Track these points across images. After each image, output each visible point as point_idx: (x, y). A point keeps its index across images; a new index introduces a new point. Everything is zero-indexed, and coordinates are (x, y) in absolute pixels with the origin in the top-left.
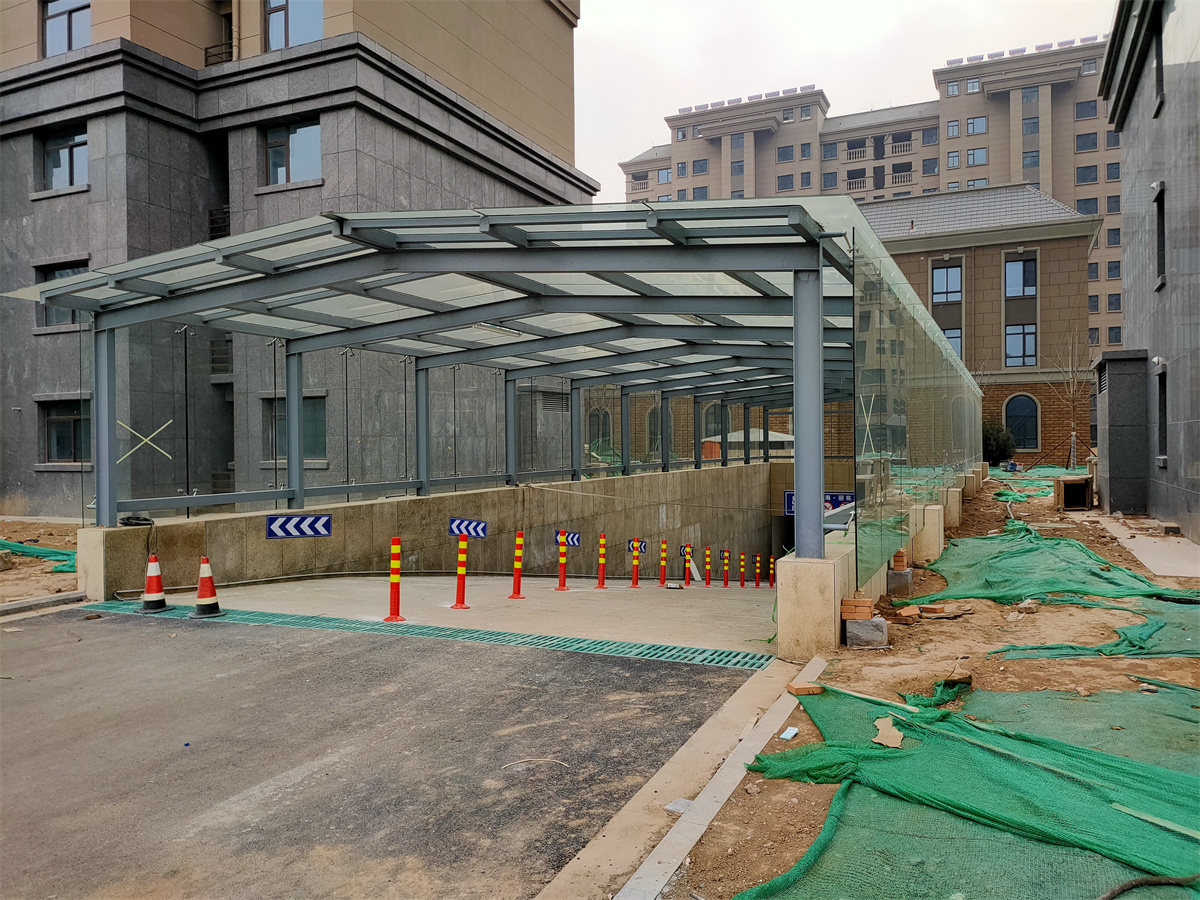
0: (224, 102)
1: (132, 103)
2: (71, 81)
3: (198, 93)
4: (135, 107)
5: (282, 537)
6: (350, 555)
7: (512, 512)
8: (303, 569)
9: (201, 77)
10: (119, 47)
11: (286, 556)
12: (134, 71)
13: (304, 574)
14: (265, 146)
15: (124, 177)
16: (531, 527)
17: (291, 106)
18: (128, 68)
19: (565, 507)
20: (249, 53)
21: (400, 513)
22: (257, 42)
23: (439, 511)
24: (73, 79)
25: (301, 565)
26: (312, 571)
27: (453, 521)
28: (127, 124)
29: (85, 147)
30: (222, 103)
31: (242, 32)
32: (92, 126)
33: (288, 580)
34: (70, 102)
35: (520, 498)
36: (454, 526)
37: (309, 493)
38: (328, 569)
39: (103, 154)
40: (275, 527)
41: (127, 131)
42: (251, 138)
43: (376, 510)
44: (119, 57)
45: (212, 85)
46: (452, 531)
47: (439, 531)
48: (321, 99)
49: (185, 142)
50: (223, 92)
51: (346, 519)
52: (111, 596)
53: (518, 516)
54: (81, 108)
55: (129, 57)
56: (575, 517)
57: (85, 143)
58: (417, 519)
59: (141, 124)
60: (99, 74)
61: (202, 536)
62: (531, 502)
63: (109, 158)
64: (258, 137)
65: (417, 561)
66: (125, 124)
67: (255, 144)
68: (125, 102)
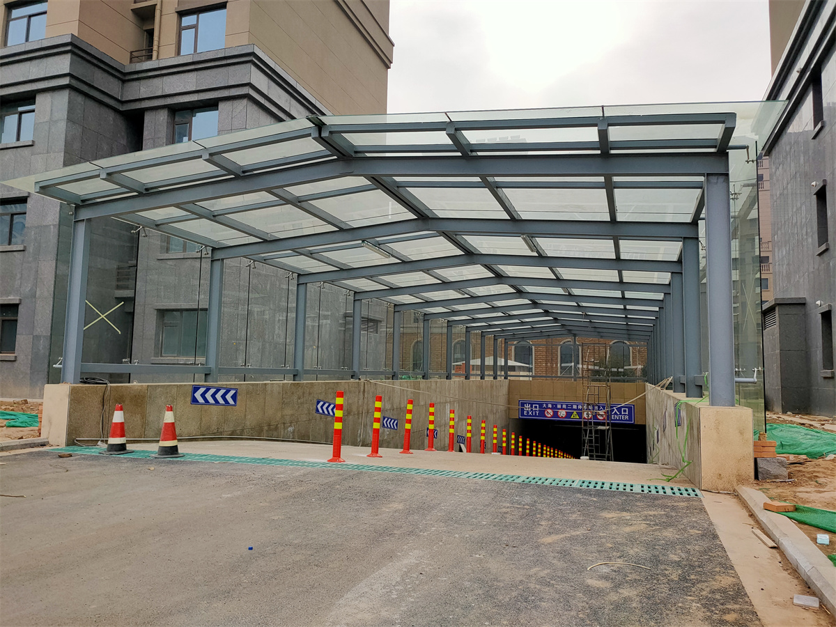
0: (144, 89)
1: (74, 83)
2: (28, 64)
3: (124, 82)
4: (77, 87)
5: (202, 404)
6: (248, 423)
7: (356, 399)
8: (215, 431)
9: (127, 71)
10: (69, 40)
11: (203, 419)
12: (79, 59)
13: (216, 437)
14: (173, 123)
15: (63, 136)
16: (368, 412)
17: (197, 94)
18: (75, 57)
19: (389, 398)
20: (165, 55)
21: (284, 392)
22: (173, 48)
23: (310, 394)
24: (29, 62)
25: (214, 428)
26: (221, 434)
27: (318, 402)
28: (69, 98)
29: (34, 113)
30: (142, 90)
31: (161, 42)
32: (40, 99)
33: (204, 439)
34: (25, 79)
35: (362, 388)
36: (319, 406)
37: (221, 371)
38: (233, 433)
39: (47, 118)
40: (198, 395)
41: (69, 102)
42: (163, 116)
43: (269, 388)
44: (69, 48)
45: (136, 76)
46: (317, 410)
47: (309, 410)
48: (222, 91)
49: (110, 116)
50: (143, 82)
51: (247, 393)
52: (71, 442)
53: (360, 403)
54: (33, 84)
55: (76, 49)
56: (395, 407)
57: (33, 111)
58: (295, 398)
59: (80, 99)
60: (51, 60)
61: (144, 397)
62: (368, 393)
63: (52, 122)
64: (168, 116)
65: (294, 432)
66: (67, 98)
67: (165, 121)
68: (70, 81)
